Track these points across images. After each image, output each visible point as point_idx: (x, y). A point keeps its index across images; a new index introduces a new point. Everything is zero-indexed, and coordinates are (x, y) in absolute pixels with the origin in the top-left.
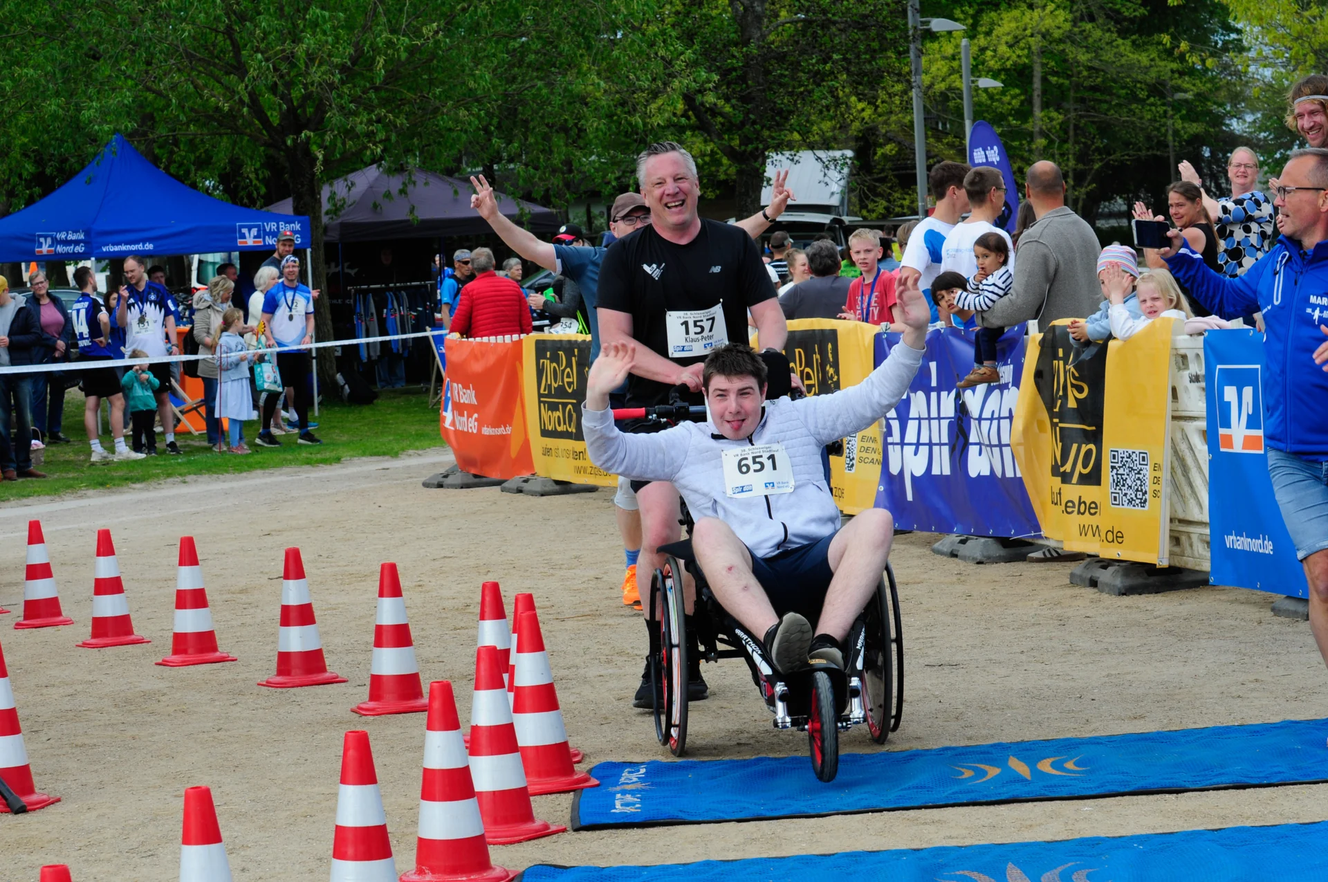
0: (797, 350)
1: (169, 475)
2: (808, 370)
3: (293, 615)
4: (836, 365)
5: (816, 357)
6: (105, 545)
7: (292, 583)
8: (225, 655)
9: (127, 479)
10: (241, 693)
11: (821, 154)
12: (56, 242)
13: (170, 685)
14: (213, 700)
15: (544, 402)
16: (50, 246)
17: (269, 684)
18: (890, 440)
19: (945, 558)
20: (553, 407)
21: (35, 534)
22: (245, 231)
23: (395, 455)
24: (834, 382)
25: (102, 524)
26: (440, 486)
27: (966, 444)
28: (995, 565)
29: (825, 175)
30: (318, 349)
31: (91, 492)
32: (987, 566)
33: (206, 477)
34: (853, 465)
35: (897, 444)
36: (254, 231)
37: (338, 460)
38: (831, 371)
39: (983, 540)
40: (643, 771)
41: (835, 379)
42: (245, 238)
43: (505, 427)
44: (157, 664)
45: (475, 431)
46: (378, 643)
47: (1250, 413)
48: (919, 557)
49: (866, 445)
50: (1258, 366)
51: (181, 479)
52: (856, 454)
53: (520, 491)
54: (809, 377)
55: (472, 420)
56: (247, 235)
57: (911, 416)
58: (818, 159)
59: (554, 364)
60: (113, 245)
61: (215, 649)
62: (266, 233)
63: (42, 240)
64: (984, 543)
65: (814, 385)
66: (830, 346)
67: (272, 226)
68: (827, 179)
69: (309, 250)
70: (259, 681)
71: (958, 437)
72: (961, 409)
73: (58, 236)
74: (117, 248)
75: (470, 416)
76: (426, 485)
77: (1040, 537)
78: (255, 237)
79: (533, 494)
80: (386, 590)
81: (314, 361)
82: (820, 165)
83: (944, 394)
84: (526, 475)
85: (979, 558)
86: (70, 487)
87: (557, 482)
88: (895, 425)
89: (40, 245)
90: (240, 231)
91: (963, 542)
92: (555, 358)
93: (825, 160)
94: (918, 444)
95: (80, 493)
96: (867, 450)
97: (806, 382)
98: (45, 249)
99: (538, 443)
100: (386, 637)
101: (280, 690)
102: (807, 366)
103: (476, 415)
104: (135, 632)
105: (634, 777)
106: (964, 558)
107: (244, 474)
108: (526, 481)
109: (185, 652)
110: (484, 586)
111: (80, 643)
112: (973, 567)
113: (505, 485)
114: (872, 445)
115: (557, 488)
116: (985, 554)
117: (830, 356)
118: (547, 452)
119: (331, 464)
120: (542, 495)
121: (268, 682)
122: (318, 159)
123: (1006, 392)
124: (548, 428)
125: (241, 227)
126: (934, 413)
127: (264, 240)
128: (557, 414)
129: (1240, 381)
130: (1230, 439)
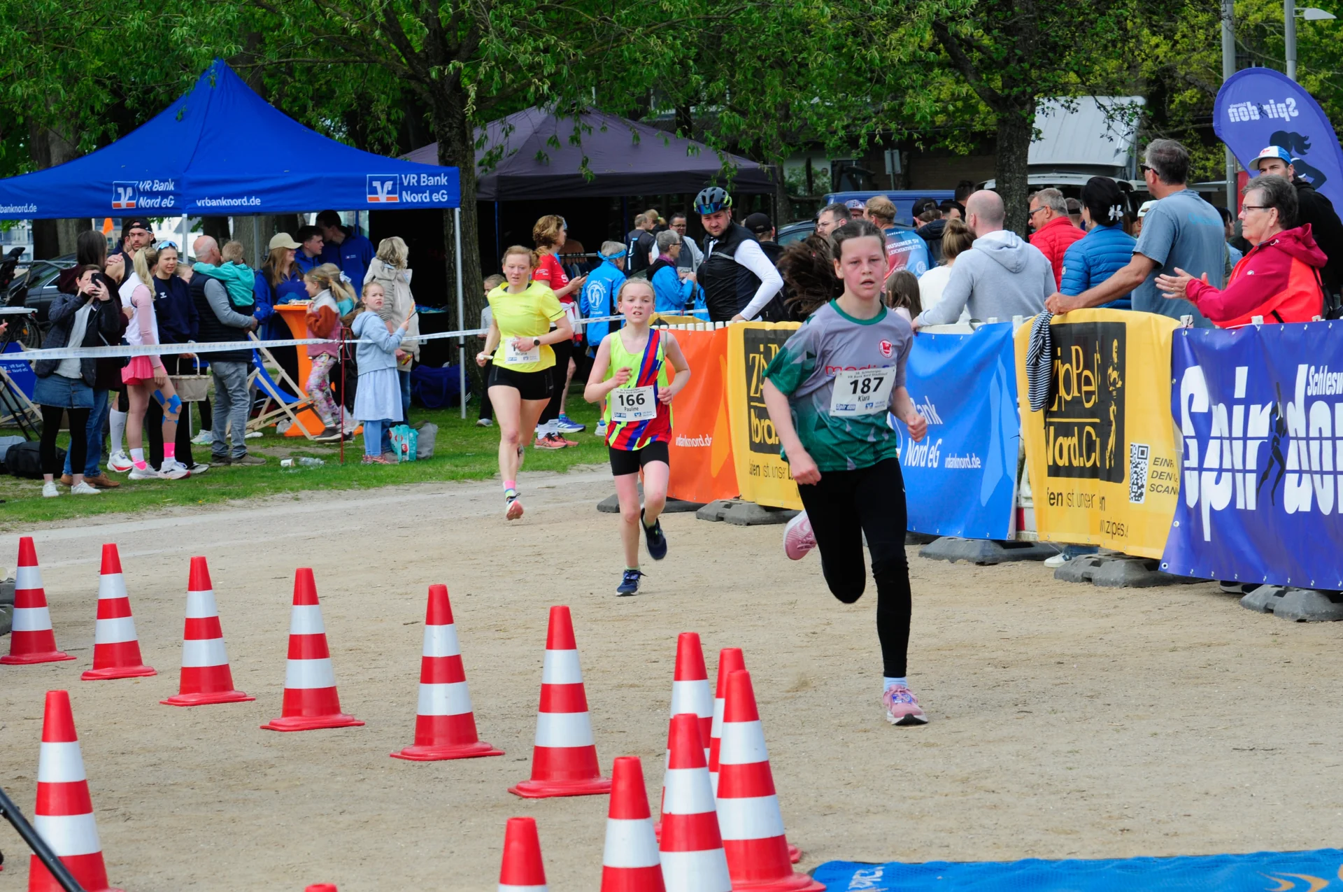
0: (1073, 348)
1: (278, 490)
2: (1087, 373)
3: (437, 669)
4: (1121, 368)
5: (1097, 356)
6: (200, 577)
7: (437, 631)
8: (349, 718)
9: (224, 494)
10: (369, 766)
11: (1105, 100)
12: (138, 193)
13: (280, 754)
14: (333, 774)
15: (755, 407)
16: (130, 199)
17: (405, 756)
18: (1187, 464)
19: (1258, 614)
20: (762, 414)
21: (111, 561)
22: (377, 184)
23: (563, 470)
24: (1117, 390)
25: (197, 550)
27: (1282, 472)
28: (1320, 624)
29: (1109, 127)
30: (466, 337)
31: (178, 509)
32: (1311, 625)
33: (323, 493)
34: (1141, 494)
35: (1194, 469)
36: (389, 185)
38: (1114, 375)
39: (1306, 592)
40: (879, 873)
41: (1119, 385)
42: (376, 193)
43: (704, 437)
44: (263, 728)
46: (545, 707)
48: (1225, 612)
49: (1160, 469)
51: (291, 494)
52: (1146, 481)
53: (720, 519)
54: (1088, 382)
56: (379, 189)
57: (1212, 435)
58: (1101, 106)
60: (210, 198)
61: (336, 710)
62: (404, 188)
63: (121, 190)
64: (1307, 595)
65: (1093, 392)
66: (1115, 343)
67: (411, 179)
68: (1111, 133)
69: (457, 210)
70: (392, 752)
71: (1271, 464)
72: (1279, 428)
73: (141, 187)
74: (214, 203)
76: (601, 508)
78: (389, 192)
79: (738, 522)
80: (556, 640)
81: (462, 350)
82: (1102, 115)
83: (1255, 409)
84: (729, 500)
85: (1301, 615)
86: (152, 502)
87: (768, 509)
88: (1193, 445)
89: (118, 197)
90: (371, 184)
91: (1280, 594)
93: (1109, 108)
94: (1220, 471)
95: (164, 510)
96: (1160, 475)
97: (1085, 388)
98: (124, 202)
99: (744, 457)
100: (555, 699)
101: (418, 763)
102: (1086, 367)
104: (235, 687)
105: (868, 881)
106: (1282, 614)
107: (372, 491)
108: (728, 506)
109: (299, 713)
110: (681, 637)
111: (165, 700)
112: (1292, 626)
113: (702, 510)
114: (1165, 469)
115: (768, 515)
116: (1309, 609)
117: (1115, 355)
118: (755, 469)
120: (748, 524)
121: (403, 753)
122: (469, 96)
123: (1339, 406)
124: (757, 440)
125: (372, 179)
126: (1237, 431)
127: (401, 197)
128: (767, 423)
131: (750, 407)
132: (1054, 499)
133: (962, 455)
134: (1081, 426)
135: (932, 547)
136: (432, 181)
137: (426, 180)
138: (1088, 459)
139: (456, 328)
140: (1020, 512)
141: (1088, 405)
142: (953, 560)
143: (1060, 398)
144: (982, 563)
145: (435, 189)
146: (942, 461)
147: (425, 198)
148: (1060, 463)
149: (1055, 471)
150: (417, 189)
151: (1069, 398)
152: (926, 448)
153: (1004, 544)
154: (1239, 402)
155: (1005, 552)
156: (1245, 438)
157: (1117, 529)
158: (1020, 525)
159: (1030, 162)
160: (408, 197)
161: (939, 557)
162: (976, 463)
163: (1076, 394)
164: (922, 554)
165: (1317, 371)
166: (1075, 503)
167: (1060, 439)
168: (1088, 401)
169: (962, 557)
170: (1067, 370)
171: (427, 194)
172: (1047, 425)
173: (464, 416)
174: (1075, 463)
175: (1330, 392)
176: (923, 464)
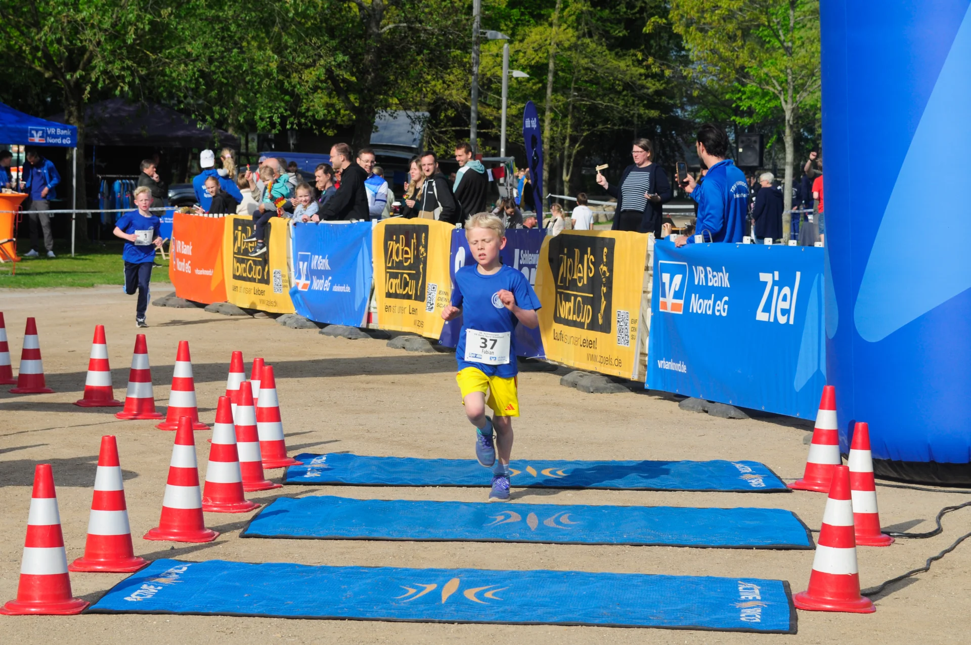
0: (401, 236)
2: (406, 248)
4: (426, 247)
5: (414, 241)
11: (409, 113)
15: (236, 258)
20: (241, 261)
22: (34, 132)
24: (424, 257)
26: (165, 305)
29: (412, 128)
30: (77, 214)
34: (432, 308)
36: (40, 133)
37: (92, 285)
38: (422, 250)
40: (325, 458)
41: (424, 255)
42: (33, 137)
43: (209, 270)
45: (190, 272)
47: (677, 289)
49: (441, 296)
50: (686, 263)
52: (435, 301)
53: (217, 311)
54: (407, 253)
55: (187, 265)
56: (35, 135)
58: (409, 116)
59: (244, 235)
62: (48, 135)
65: (410, 258)
66: (424, 235)
67: (52, 131)
69: (75, 149)
75: (186, 262)
77: (544, 358)
78: (40, 137)
79: (226, 313)
81: (74, 222)
82: (409, 121)
84: (221, 303)
87: (241, 308)
90: (31, 132)
93: (413, 117)
96: (441, 299)
97: (405, 256)
99: (230, 282)
102: (405, 246)
103: (189, 262)
105: (319, 462)
107: (32, 289)
108: (221, 306)
113: (207, 307)
114: (444, 296)
117: (423, 241)
118: (235, 288)
119: (87, 287)
120: (232, 315)
122: (86, 89)
123: (533, 270)
124: (238, 274)
125: (32, 130)
127: (46, 140)
128: (244, 265)
129: (673, 271)
130: (665, 304)
131: (234, 257)
132: (387, 308)
133: (342, 285)
134: (402, 274)
135: (325, 330)
136: (64, 132)
137: (59, 132)
138: (404, 290)
139: (71, 208)
140: (369, 314)
141: (406, 264)
142: (336, 336)
143: (393, 260)
144: (350, 338)
145: (64, 137)
146: (331, 288)
147: (59, 141)
148: (391, 291)
149: (389, 295)
150: (55, 136)
151: (398, 260)
152: (323, 281)
153: (362, 329)
155: (363, 333)
157: (420, 324)
158: (369, 320)
160: (51, 141)
161: (328, 334)
162: (348, 289)
163: (401, 258)
164: (320, 333)
165: (524, 252)
166: (397, 311)
167: (392, 280)
168: (406, 262)
169: (340, 335)
170: (398, 248)
171: (60, 139)
172: (387, 272)
173: (73, 255)
174: (398, 292)
175: (530, 263)
176: (321, 289)
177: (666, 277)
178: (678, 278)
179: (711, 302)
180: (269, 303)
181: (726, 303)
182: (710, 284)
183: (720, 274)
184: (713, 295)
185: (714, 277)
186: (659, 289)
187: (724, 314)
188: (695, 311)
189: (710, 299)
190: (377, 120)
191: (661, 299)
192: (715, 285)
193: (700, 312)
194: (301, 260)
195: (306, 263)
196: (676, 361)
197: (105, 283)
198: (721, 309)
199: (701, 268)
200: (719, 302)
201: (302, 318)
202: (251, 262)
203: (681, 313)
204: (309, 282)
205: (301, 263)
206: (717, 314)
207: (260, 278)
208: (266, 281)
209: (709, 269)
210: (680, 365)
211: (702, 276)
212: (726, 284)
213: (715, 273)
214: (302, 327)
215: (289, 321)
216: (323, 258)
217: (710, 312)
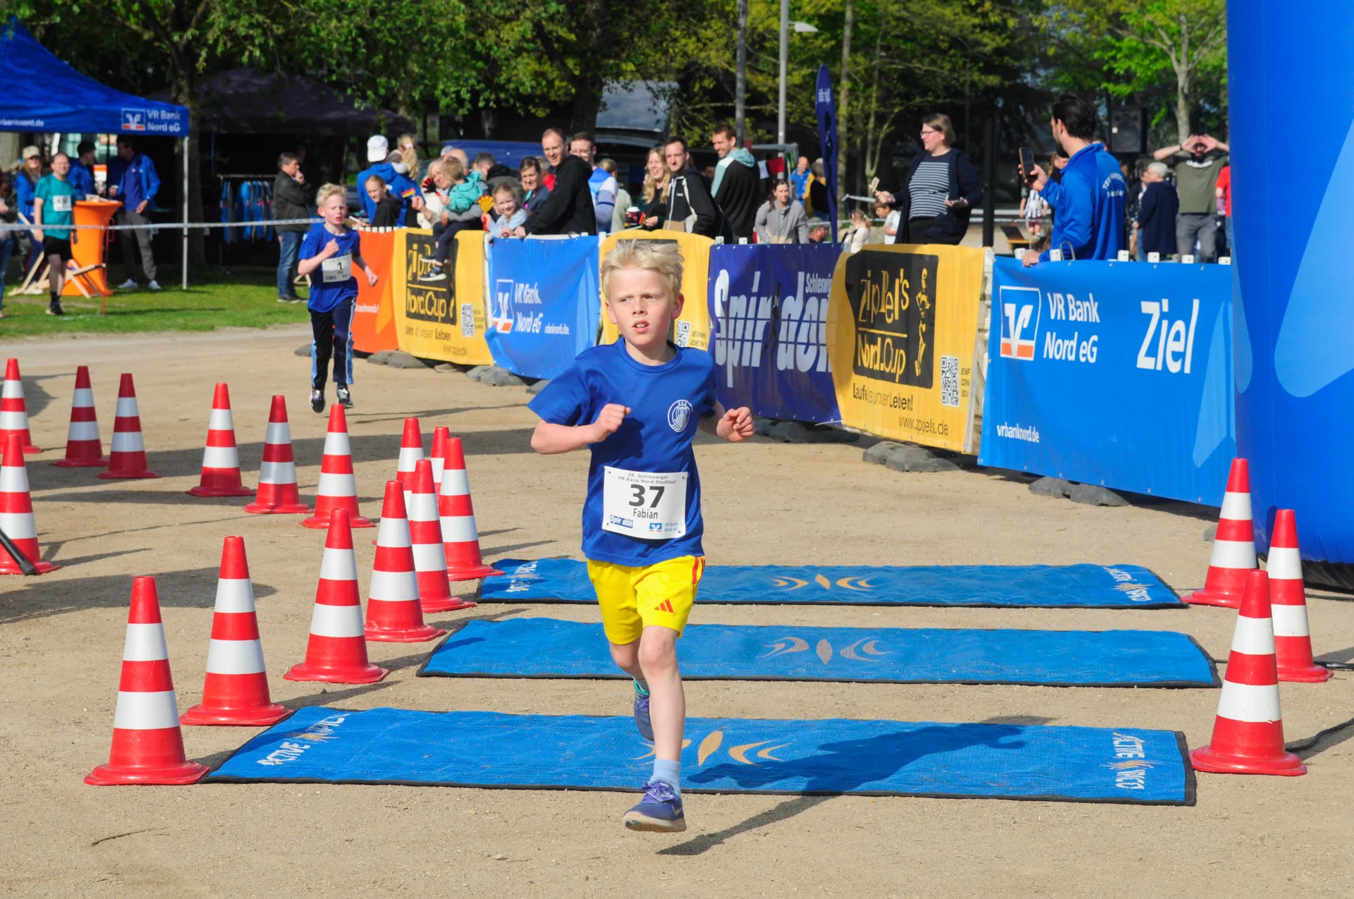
1: (60, 331)
9: (21, 332)
11: (650, 83)
15: (410, 288)
18: (718, 335)
20: (417, 293)
22: (129, 116)
23: (264, 327)
27: (776, 342)
28: (801, 445)
29: (655, 104)
30: (189, 229)
32: (794, 445)
36: (138, 117)
37: (212, 328)
39: (790, 423)
40: (533, 566)
42: (129, 122)
43: (374, 306)
47: (1025, 326)
49: (696, 339)
50: (1037, 290)
51: (71, 335)
53: (385, 363)
56: (131, 120)
58: (649, 88)
59: (421, 256)
60: (8, 118)
62: (149, 120)
64: (792, 425)
67: (154, 114)
69: (186, 139)
71: (771, 337)
72: (776, 313)
74: (10, 123)
76: (298, 353)
77: (840, 423)
78: (138, 123)
79: (397, 366)
81: (185, 241)
82: (649, 94)
83: (763, 300)
84: (390, 351)
85: (787, 438)
87: (419, 359)
88: (723, 322)
90: (125, 116)
91: (774, 424)
92: (421, 250)
93: (655, 90)
99: (402, 322)
105: (527, 570)
106: (774, 437)
107: (127, 335)
108: (390, 355)
113: (371, 357)
114: (700, 339)
115: (418, 362)
118: (409, 330)
119: (205, 331)
120: (405, 368)
122: (200, 55)
123: (824, 301)
124: (413, 311)
125: (126, 112)
126: (751, 314)
127: (146, 126)
128: (421, 299)
129: (1020, 300)
130: (1008, 348)
131: (408, 287)
133: (557, 325)
135: (535, 387)
136: (170, 116)
137: (164, 115)
139: (182, 221)
145: (171, 122)
146: (543, 328)
147: (164, 128)
150: (159, 121)
152: (530, 320)
154: (753, 295)
156: (756, 319)
159: (597, 126)
160: (152, 127)
162: (565, 330)
164: (529, 391)
165: (811, 277)
171: (166, 126)
173: (185, 287)
175: (819, 291)
176: (528, 330)
177: (1010, 309)
178: (1027, 310)
179: (1074, 343)
180: (457, 351)
181: (1094, 344)
182: (1072, 318)
183: (1086, 304)
184: (1076, 334)
185: (1078, 307)
186: (1000, 326)
187: (1092, 360)
188: (1051, 357)
189: (1072, 338)
190: (605, 94)
191: (1003, 340)
192: (1079, 319)
193: (1057, 357)
194: (500, 291)
195: (507, 295)
196: (1024, 426)
197: (229, 325)
198: (1088, 352)
199: (1059, 296)
200: (1084, 343)
201: (503, 372)
202: (431, 293)
203: (1031, 359)
204: (511, 321)
205: (500, 295)
206: (1083, 359)
207: (443, 315)
208: (451, 320)
209: (1070, 297)
210: (1029, 432)
211: (1061, 307)
212: (1095, 317)
213: (1079, 303)
214: (502, 384)
215: (484, 376)
216: (531, 287)
217: (1072, 358)
